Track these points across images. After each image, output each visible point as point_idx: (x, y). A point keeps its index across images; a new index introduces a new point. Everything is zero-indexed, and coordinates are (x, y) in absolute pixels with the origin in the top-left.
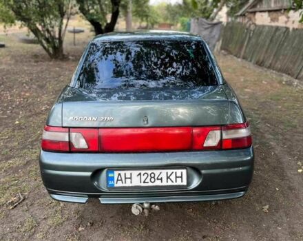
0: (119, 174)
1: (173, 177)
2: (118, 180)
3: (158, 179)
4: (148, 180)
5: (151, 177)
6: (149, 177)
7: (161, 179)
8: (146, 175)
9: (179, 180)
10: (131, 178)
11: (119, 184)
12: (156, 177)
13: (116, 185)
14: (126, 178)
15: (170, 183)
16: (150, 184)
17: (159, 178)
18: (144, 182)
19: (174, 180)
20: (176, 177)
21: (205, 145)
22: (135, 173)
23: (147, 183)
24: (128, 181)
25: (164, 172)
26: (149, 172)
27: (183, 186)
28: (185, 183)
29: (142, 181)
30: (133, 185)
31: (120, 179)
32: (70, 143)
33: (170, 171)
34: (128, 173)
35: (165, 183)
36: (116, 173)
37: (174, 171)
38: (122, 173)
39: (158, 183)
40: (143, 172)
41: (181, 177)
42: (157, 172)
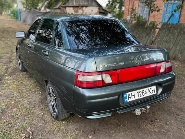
0: (129, 94)
2: (129, 98)
3: (145, 93)
5: (143, 93)
6: (142, 93)
8: (140, 92)
9: (153, 92)
10: (134, 95)
11: (130, 100)
12: (144, 93)
13: (128, 101)
14: (132, 96)
15: (150, 94)
17: (146, 92)
18: (140, 96)
19: (151, 92)
20: (152, 90)
21: (160, 72)
22: (136, 92)
23: (142, 96)
24: (133, 97)
25: (147, 89)
26: (141, 90)
28: (156, 93)
30: (136, 99)
31: (129, 97)
32: (103, 81)
33: (149, 88)
34: (133, 92)
35: (148, 95)
36: (127, 94)
37: (151, 87)
39: (146, 95)
40: (139, 91)
41: (154, 90)
42: (144, 89)
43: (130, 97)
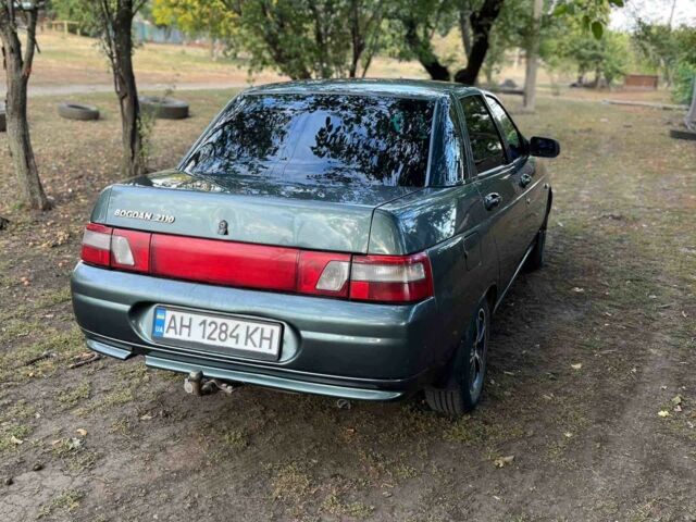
0: (173, 318)
1: (256, 337)
2: (169, 327)
3: (231, 336)
4: (215, 335)
5: (221, 332)
6: (218, 331)
7: (237, 337)
8: (213, 326)
9: (266, 343)
10: (189, 327)
11: (171, 334)
12: (229, 333)
13: (166, 335)
14: (182, 326)
15: (250, 347)
16: (218, 343)
17: (234, 334)
18: (209, 338)
19: (257, 342)
20: (262, 338)
21: (318, 287)
22: (198, 319)
23: (215, 340)
24: (185, 330)
25: (243, 325)
26: (219, 321)
27: (271, 356)
28: (274, 351)
29: (206, 336)
30: (191, 339)
31: (173, 325)
32: (111, 254)
33: (253, 326)
34: (187, 316)
35: (241, 346)
36: (169, 314)
37: (261, 326)
38: (178, 315)
39: (230, 343)
40: (209, 319)
41: (270, 339)
42: (232, 323)
43: (175, 328)
